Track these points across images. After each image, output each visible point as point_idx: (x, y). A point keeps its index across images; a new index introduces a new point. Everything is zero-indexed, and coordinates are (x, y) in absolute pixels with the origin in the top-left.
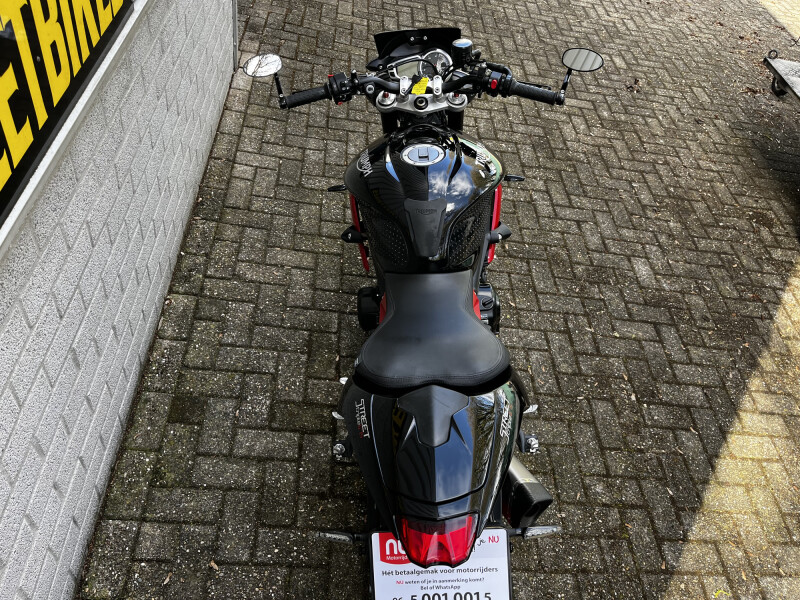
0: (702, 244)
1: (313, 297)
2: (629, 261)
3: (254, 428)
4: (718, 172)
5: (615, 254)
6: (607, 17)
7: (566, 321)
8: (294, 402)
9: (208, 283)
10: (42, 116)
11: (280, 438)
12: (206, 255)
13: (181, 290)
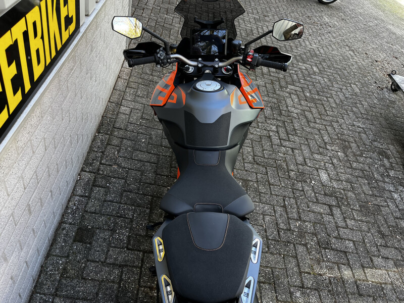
0: (355, 165)
1: (155, 178)
2: (317, 171)
3: (118, 248)
4: (363, 128)
5: (310, 167)
6: (310, 47)
7: (284, 200)
8: (140, 235)
9: (102, 167)
10: (28, 86)
11: (132, 254)
12: (102, 152)
13: (87, 170)
